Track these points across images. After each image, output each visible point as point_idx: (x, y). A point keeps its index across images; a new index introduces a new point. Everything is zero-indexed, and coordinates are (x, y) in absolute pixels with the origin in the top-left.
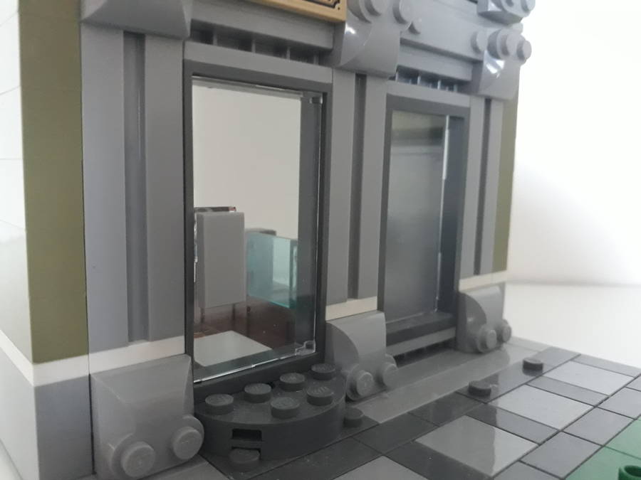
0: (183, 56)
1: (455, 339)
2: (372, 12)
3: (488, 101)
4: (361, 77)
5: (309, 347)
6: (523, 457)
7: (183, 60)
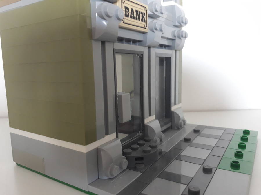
0: (113, 47)
1: (171, 126)
2: (156, 29)
3: (176, 51)
4: (149, 48)
5: (141, 132)
6: (210, 153)
7: (114, 49)
